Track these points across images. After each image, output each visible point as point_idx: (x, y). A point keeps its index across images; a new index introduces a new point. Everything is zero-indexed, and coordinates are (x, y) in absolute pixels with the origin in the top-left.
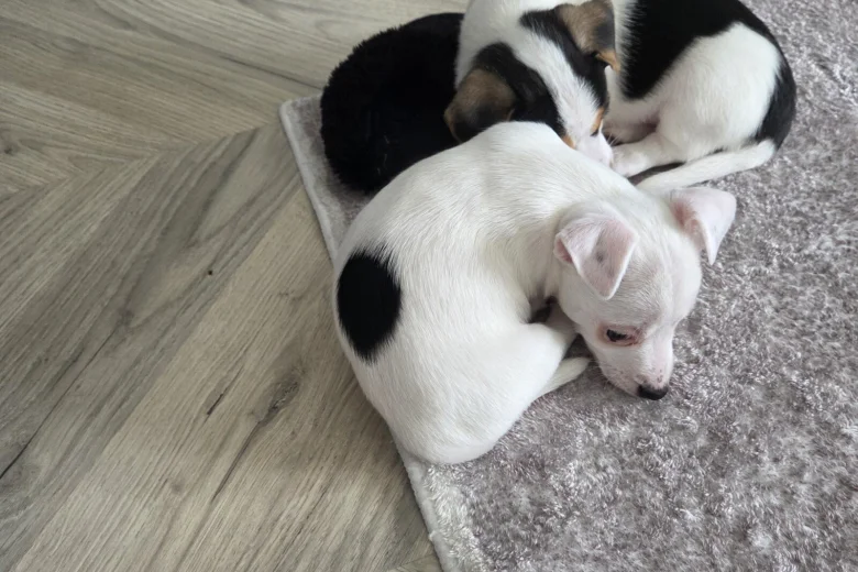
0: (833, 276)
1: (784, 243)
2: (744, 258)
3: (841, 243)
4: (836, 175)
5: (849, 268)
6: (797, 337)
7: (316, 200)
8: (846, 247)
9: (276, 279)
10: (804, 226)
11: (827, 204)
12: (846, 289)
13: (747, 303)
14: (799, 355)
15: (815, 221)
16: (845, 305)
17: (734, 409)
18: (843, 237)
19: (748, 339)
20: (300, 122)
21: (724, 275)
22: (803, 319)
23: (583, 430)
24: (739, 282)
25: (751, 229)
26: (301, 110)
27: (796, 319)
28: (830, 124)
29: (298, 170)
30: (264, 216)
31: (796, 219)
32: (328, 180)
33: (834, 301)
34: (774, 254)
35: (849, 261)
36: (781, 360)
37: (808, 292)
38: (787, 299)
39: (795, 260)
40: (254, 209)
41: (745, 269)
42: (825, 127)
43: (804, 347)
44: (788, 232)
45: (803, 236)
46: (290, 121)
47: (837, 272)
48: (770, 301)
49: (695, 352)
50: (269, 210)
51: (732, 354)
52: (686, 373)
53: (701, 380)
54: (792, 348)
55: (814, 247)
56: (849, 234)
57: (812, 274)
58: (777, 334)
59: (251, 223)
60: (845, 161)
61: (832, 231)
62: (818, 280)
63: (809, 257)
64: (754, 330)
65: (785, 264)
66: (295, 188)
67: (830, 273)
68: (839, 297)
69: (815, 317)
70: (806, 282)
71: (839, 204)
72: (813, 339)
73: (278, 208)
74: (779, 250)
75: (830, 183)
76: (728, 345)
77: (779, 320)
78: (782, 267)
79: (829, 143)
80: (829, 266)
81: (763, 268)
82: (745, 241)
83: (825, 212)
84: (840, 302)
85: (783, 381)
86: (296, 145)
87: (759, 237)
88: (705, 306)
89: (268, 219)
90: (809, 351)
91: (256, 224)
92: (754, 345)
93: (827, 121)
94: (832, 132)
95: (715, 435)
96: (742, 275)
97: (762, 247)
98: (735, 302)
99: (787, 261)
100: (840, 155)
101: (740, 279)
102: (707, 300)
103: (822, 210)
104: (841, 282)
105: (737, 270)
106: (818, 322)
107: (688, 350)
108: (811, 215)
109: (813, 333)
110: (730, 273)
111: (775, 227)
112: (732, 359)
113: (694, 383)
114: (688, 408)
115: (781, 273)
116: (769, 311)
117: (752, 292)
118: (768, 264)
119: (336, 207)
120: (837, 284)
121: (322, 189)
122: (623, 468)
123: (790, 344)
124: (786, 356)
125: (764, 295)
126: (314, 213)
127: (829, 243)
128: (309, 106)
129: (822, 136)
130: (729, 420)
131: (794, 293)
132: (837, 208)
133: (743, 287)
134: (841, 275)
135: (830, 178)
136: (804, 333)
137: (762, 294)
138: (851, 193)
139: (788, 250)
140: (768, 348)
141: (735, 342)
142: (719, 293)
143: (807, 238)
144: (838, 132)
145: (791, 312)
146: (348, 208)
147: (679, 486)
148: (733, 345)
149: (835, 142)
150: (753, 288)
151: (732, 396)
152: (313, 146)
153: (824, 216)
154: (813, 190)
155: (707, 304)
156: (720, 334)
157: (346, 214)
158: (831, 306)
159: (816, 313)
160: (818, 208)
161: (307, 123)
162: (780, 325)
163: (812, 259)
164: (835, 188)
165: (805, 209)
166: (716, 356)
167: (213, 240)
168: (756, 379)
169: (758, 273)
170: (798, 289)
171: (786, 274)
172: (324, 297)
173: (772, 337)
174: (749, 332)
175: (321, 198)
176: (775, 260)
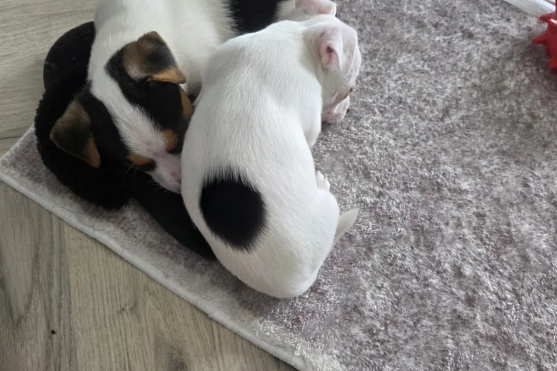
0: (405, 103)
1: (373, 96)
2: (363, 118)
3: (396, 81)
4: (370, 39)
5: (409, 94)
6: (413, 150)
7: (89, 230)
8: (400, 82)
9: (106, 304)
10: (375, 80)
11: (377, 60)
12: (416, 108)
13: (380, 144)
14: (420, 159)
15: (378, 74)
16: (420, 117)
17: (413, 209)
18: (396, 77)
19: (394, 165)
20: (22, 175)
21: (359, 134)
22: (409, 137)
23: (359, 273)
24: (369, 134)
25: (354, 97)
26: (14, 165)
27: (406, 139)
28: (348, 7)
29: (50, 213)
30: (56, 263)
31: (369, 78)
32: (85, 210)
33: (415, 118)
34: (374, 107)
35: (407, 90)
36: (415, 167)
37: (401, 120)
38: (396, 130)
39: (384, 104)
40: (43, 265)
41: (366, 125)
42: (346, 10)
43: (418, 153)
44: (371, 89)
45: (379, 87)
46: (14, 179)
47: (406, 100)
48: (389, 136)
49: (378, 189)
50: (56, 257)
51: (393, 178)
52: (382, 204)
53: (390, 204)
54: (415, 157)
55: (387, 91)
56: (397, 73)
57: (396, 108)
58: (404, 153)
59: (50, 276)
60: (368, 28)
61: (389, 76)
62: (401, 110)
63: (389, 98)
64: (393, 159)
65: (382, 109)
66: (60, 228)
67: (404, 102)
68: (416, 114)
69: (413, 133)
70: (397, 114)
71: (382, 57)
72: (420, 146)
73: (61, 251)
74: (374, 102)
75: (370, 46)
76: (389, 175)
77: (399, 144)
78: (381, 112)
79: (354, 20)
80: (401, 98)
81: (375, 118)
82: (356, 106)
83: (379, 65)
84: (417, 117)
85: (422, 179)
86: (32, 195)
87: (361, 100)
88: (364, 158)
89: (61, 265)
90: (422, 154)
91: (55, 274)
92: (399, 166)
93: (345, 6)
94: (352, 11)
95: (416, 230)
96: (367, 128)
97: (365, 105)
98: (375, 147)
99: (381, 107)
100: (364, 25)
101: (368, 131)
102: (362, 154)
103: (377, 66)
104: (411, 105)
105: (363, 127)
106: (416, 135)
107: (374, 191)
108: (374, 71)
109: (418, 143)
110: (361, 130)
111: (363, 89)
112: (395, 182)
113: (389, 208)
114: (395, 223)
115: (383, 116)
116: (391, 142)
117: (378, 136)
118: (374, 114)
119: (110, 228)
120: (410, 107)
121: (87, 219)
122: (389, 279)
123: (412, 155)
124: (416, 163)
125: (384, 134)
126: (95, 240)
127: (393, 85)
128: (18, 159)
129: (348, 16)
130: (415, 217)
131: (395, 124)
132: (383, 60)
133: (372, 136)
134: (409, 100)
135: (368, 43)
136: (415, 145)
137: (382, 134)
138: (383, 47)
139: (377, 99)
140: (405, 164)
141: (390, 170)
142: (364, 146)
143: (382, 87)
144: (354, 10)
145: (401, 136)
146: (119, 223)
147: (419, 269)
148: (391, 173)
149: (356, 17)
150: (377, 133)
151: (409, 202)
152: (49, 190)
153: (380, 68)
154: (365, 55)
155: (363, 156)
156: (380, 171)
157: (122, 228)
158: (416, 121)
159: (412, 130)
160: (374, 65)
161: (28, 175)
162: (401, 147)
163: (391, 99)
164: (374, 48)
165: (369, 69)
166: (388, 185)
167: (32, 307)
168: (412, 186)
169: (373, 122)
170: (396, 120)
171: (386, 115)
172: (150, 294)
173: (403, 157)
174: (392, 161)
175: (93, 227)
176: (376, 110)
